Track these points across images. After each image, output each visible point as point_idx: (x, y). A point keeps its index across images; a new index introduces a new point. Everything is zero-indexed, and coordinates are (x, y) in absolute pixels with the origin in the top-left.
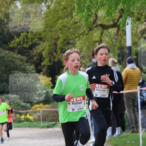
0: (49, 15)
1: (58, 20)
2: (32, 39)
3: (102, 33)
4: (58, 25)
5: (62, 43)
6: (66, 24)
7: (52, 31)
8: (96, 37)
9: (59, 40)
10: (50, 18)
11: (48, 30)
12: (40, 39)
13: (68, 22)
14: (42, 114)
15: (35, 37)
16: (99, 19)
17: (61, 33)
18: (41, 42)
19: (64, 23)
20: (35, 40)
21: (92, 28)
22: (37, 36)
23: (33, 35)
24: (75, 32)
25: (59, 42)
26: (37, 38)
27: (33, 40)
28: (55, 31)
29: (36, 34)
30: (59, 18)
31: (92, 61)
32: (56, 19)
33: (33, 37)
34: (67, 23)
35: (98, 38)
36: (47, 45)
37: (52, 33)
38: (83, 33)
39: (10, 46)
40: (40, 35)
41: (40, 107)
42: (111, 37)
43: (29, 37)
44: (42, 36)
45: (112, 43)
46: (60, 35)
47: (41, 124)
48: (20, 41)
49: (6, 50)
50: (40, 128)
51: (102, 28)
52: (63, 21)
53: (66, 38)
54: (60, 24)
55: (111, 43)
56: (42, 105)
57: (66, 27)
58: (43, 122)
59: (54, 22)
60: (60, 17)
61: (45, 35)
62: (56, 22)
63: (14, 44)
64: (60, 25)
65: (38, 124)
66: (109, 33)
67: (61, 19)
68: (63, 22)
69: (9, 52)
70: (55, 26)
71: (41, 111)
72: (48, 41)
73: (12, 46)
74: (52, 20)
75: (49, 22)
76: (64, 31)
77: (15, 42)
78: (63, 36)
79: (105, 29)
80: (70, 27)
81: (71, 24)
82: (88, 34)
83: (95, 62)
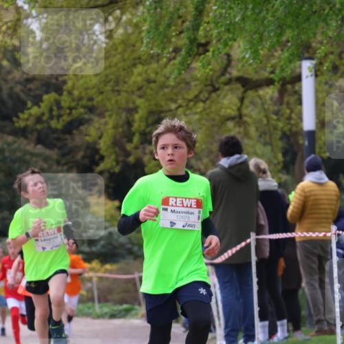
0: (113, 52)
1: (134, 65)
2: (71, 109)
3: (242, 100)
4: (133, 79)
5: (144, 120)
6: (152, 76)
7: (119, 92)
8: (226, 108)
9: (137, 112)
10: (115, 60)
11: (108, 88)
12: (91, 110)
13: (159, 70)
14: (97, 285)
15: (78, 104)
16: (233, 63)
17: (140, 97)
18: (92, 116)
19: (149, 72)
20: (77, 111)
21: (217, 86)
22: (84, 102)
23: (73, 100)
24: (176, 94)
25: (137, 117)
26: (84, 107)
27: (74, 111)
28: (126, 91)
29: (80, 99)
30: (137, 61)
31: (219, 165)
32: (129, 63)
33: (73, 104)
34: (157, 73)
35: (233, 110)
37: (119, 98)
38: (196, 97)
39: (17, 125)
40: (91, 99)
41: (92, 270)
42: (266, 107)
43: (63, 104)
44: (95, 103)
45: (268, 122)
46: (139, 102)
47: (94, 310)
48: (43, 114)
49: (9, 134)
50: (94, 318)
51: (243, 86)
52: (146, 68)
53: (154, 108)
54: (140, 74)
55: (265, 122)
56: (97, 263)
57: (155, 82)
58: (101, 305)
59: (124, 70)
60: (139, 58)
61: (103, 100)
62: (129, 70)
63: (27, 119)
64: (139, 79)
65: (89, 308)
66: (260, 97)
67: (140, 63)
68: (146, 71)
69: (15, 139)
70: (127, 79)
71: (95, 280)
72: (110, 116)
73: (22, 124)
74: (119, 65)
75: (114, 69)
76: (149, 91)
77: (30, 115)
78: (147, 104)
79: (251, 89)
80: (164, 83)
81: (165, 76)
82: (207, 99)
83: (226, 166)
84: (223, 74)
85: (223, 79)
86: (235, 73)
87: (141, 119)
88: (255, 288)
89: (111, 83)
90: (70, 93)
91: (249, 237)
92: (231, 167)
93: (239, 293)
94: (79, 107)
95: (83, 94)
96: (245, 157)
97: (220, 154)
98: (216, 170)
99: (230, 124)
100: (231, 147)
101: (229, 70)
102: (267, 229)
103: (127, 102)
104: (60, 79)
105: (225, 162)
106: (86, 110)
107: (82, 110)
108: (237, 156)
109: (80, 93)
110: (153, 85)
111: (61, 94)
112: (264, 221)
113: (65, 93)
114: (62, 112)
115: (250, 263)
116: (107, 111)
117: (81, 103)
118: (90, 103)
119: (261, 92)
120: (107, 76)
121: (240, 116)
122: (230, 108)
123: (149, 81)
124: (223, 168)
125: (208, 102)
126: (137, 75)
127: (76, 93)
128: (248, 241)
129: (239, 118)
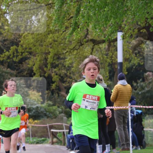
1: (49, 34)
2: (22, 53)
3: (93, 49)
4: (48, 40)
5: (52, 58)
6: (56, 39)
8: (86, 53)
9: (49, 55)
11: (38, 44)
12: (30, 53)
13: (59, 36)
14: (31, 129)
15: (25, 51)
16: (89, 33)
17: (51, 48)
18: (31, 56)
19: (55, 37)
20: (25, 54)
21: (83, 43)
22: (28, 50)
23: (23, 49)
24: (66, 47)
25: (49, 56)
26: (27, 52)
27: (23, 54)
28: (45, 45)
29: (26, 49)
30: (50, 32)
32: (46, 33)
33: (23, 51)
34: (58, 38)
36: (38, 60)
37: (42, 48)
38: (74, 48)
40: (30, 49)
41: (30, 123)
42: (102, 52)
43: (19, 50)
44: (32, 50)
46: (50, 50)
47: (30, 140)
48: (10, 55)
50: (30, 144)
51: (93, 43)
52: (53, 35)
53: (57, 53)
54: (51, 38)
55: (102, 59)
56: (31, 120)
57: (57, 41)
58: (33, 138)
59: (44, 36)
60: (51, 31)
61: (35, 49)
62: (46, 36)
63: (4, 57)
64: (51, 40)
65: (28, 139)
66: (100, 48)
67: (51, 33)
68: (53, 37)
70: (45, 40)
71: (30, 127)
72: (38, 56)
73: (1, 59)
74: (43, 34)
75: (40, 36)
76: (54, 45)
77: (5, 55)
78: (54, 51)
79: (96, 45)
80: (61, 42)
81: (61, 39)
82: (78, 49)
84: (85, 38)
85: (85, 40)
86: (90, 37)
87: (51, 57)
89: (39, 42)
90: (22, 46)
94: (26, 52)
95: (27, 47)
101: (88, 36)
103: (45, 50)
104: (18, 40)
106: (28, 53)
107: (27, 53)
109: (26, 46)
110: (56, 43)
111: (18, 47)
113: (20, 46)
114: (18, 54)
116: (37, 54)
117: (26, 50)
118: (30, 50)
119: (101, 46)
120: (37, 39)
122: (88, 53)
123: (55, 41)
125: (79, 50)
127: (24, 46)
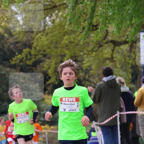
0: (55, 30)
1: (64, 35)
2: (35, 55)
3: (113, 50)
4: (64, 41)
6: (72, 40)
7: (57, 47)
8: (106, 54)
9: (66, 57)
10: (56, 33)
12: (45, 56)
13: (75, 37)
16: (109, 34)
17: (67, 49)
18: (45, 59)
19: (71, 38)
20: (39, 56)
21: (102, 44)
22: (42, 52)
23: (37, 51)
24: (83, 48)
25: (65, 59)
26: (41, 54)
27: (37, 56)
28: (61, 47)
29: (40, 51)
30: (66, 34)
31: (103, 80)
32: (62, 34)
33: (37, 53)
34: (74, 39)
35: (109, 55)
36: (53, 63)
37: (57, 50)
38: (92, 49)
39: (11, 63)
40: (45, 51)
41: (45, 129)
42: (124, 54)
43: (32, 53)
44: (46, 52)
45: (125, 60)
46: (66, 52)
48: (23, 58)
49: (8, 67)
51: (114, 44)
52: (69, 37)
53: (73, 55)
54: (67, 39)
56: (47, 126)
57: (74, 43)
59: (60, 37)
60: (67, 32)
61: (50, 51)
62: (62, 38)
63: (16, 61)
64: (66, 42)
66: (121, 50)
69: (11, 69)
70: (61, 42)
71: (46, 133)
72: (54, 59)
73: (13, 63)
74: (58, 35)
75: (55, 37)
76: (71, 47)
77: (17, 58)
78: (70, 53)
79: (117, 46)
80: (78, 43)
81: (78, 40)
82: (97, 50)
83: (106, 81)
84: (104, 39)
85: (104, 41)
86: (110, 38)
88: (119, 137)
89: (54, 44)
90: (35, 48)
91: (116, 113)
92: (108, 81)
93: (112, 139)
94: (39, 54)
96: (115, 76)
97: (103, 75)
98: (102, 83)
99: (108, 61)
100: (108, 72)
101: (107, 37)
102: (124, 109)
103: (61, 52)
104: (31, 42)
105: (105, 79)
107: (41, 56)
108: (111, 76)
109: (40, 48)
110: (72, 44)
111: (31, 49)
112: (123, 106)
113: (33, 48)
114: (32, 57)
115: (117, 125)
116: (52, 56)
118: (44, 53)
119: (122, 47)
120: (52, 40)
121: (112, 58)
123: (71, 42)
124: (104, 82)
125: (98, 52)
126: (66, 40)
127: (38, 48)
128: (116, 115)
129: (112, 59)
